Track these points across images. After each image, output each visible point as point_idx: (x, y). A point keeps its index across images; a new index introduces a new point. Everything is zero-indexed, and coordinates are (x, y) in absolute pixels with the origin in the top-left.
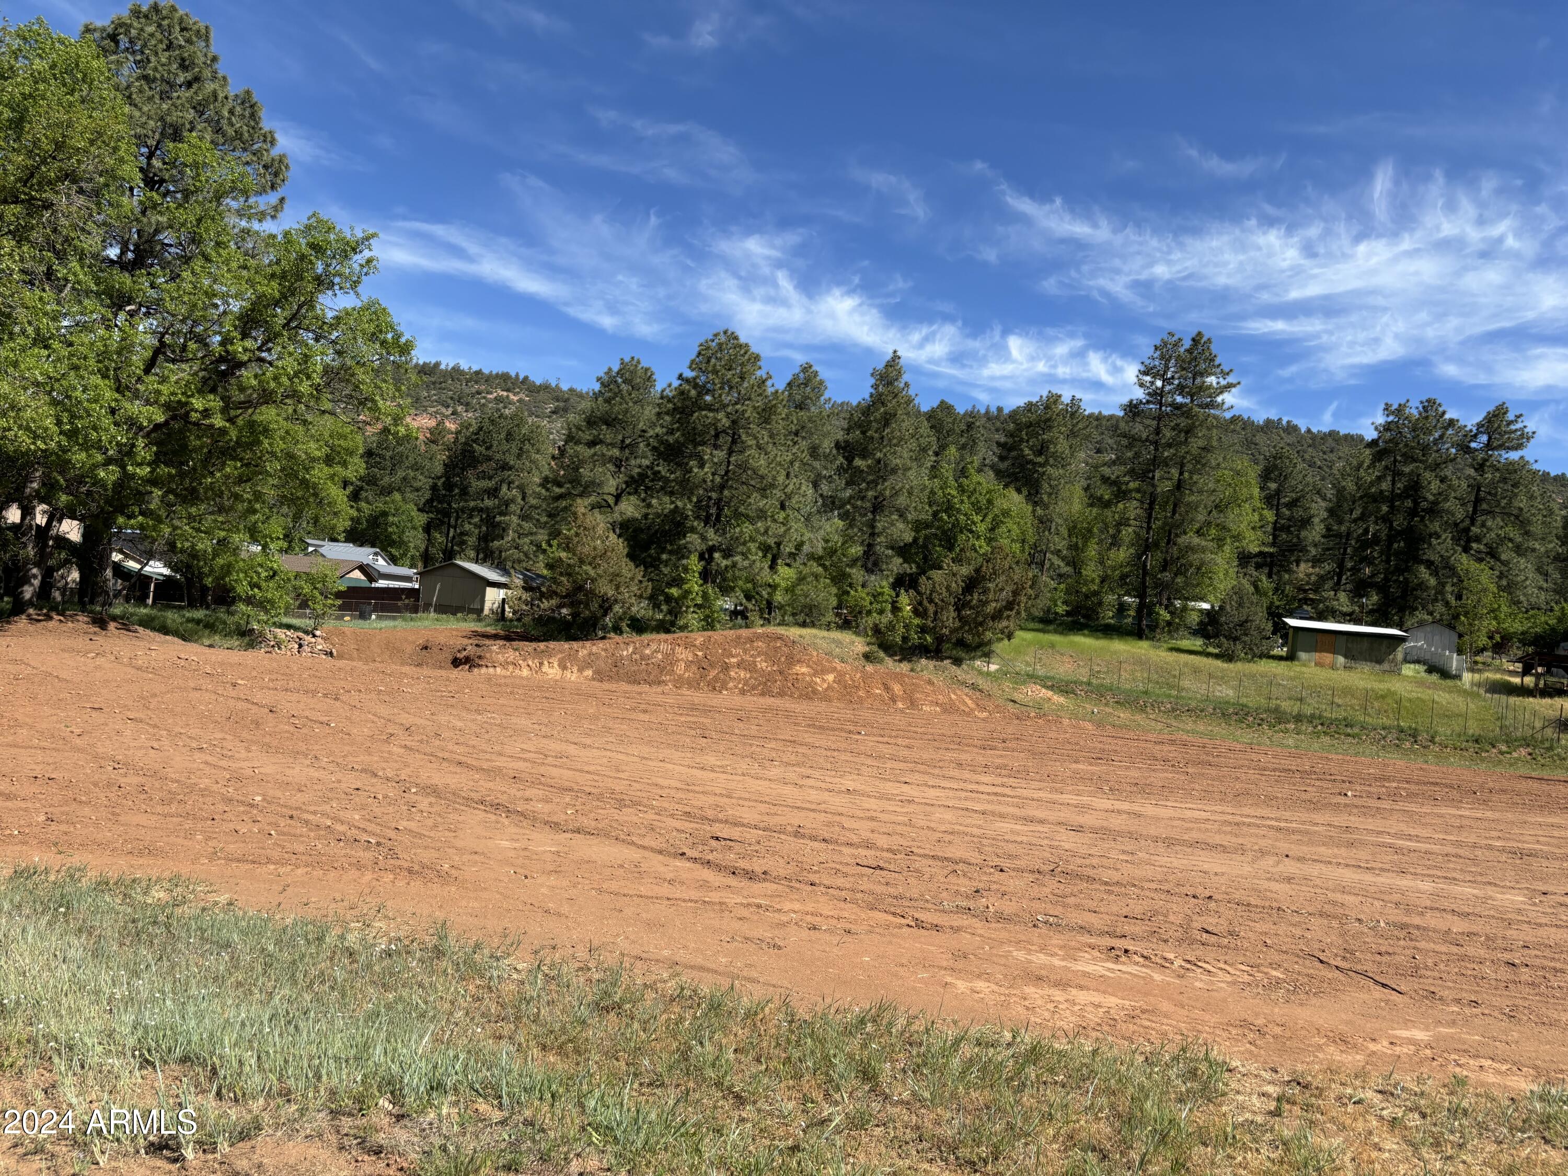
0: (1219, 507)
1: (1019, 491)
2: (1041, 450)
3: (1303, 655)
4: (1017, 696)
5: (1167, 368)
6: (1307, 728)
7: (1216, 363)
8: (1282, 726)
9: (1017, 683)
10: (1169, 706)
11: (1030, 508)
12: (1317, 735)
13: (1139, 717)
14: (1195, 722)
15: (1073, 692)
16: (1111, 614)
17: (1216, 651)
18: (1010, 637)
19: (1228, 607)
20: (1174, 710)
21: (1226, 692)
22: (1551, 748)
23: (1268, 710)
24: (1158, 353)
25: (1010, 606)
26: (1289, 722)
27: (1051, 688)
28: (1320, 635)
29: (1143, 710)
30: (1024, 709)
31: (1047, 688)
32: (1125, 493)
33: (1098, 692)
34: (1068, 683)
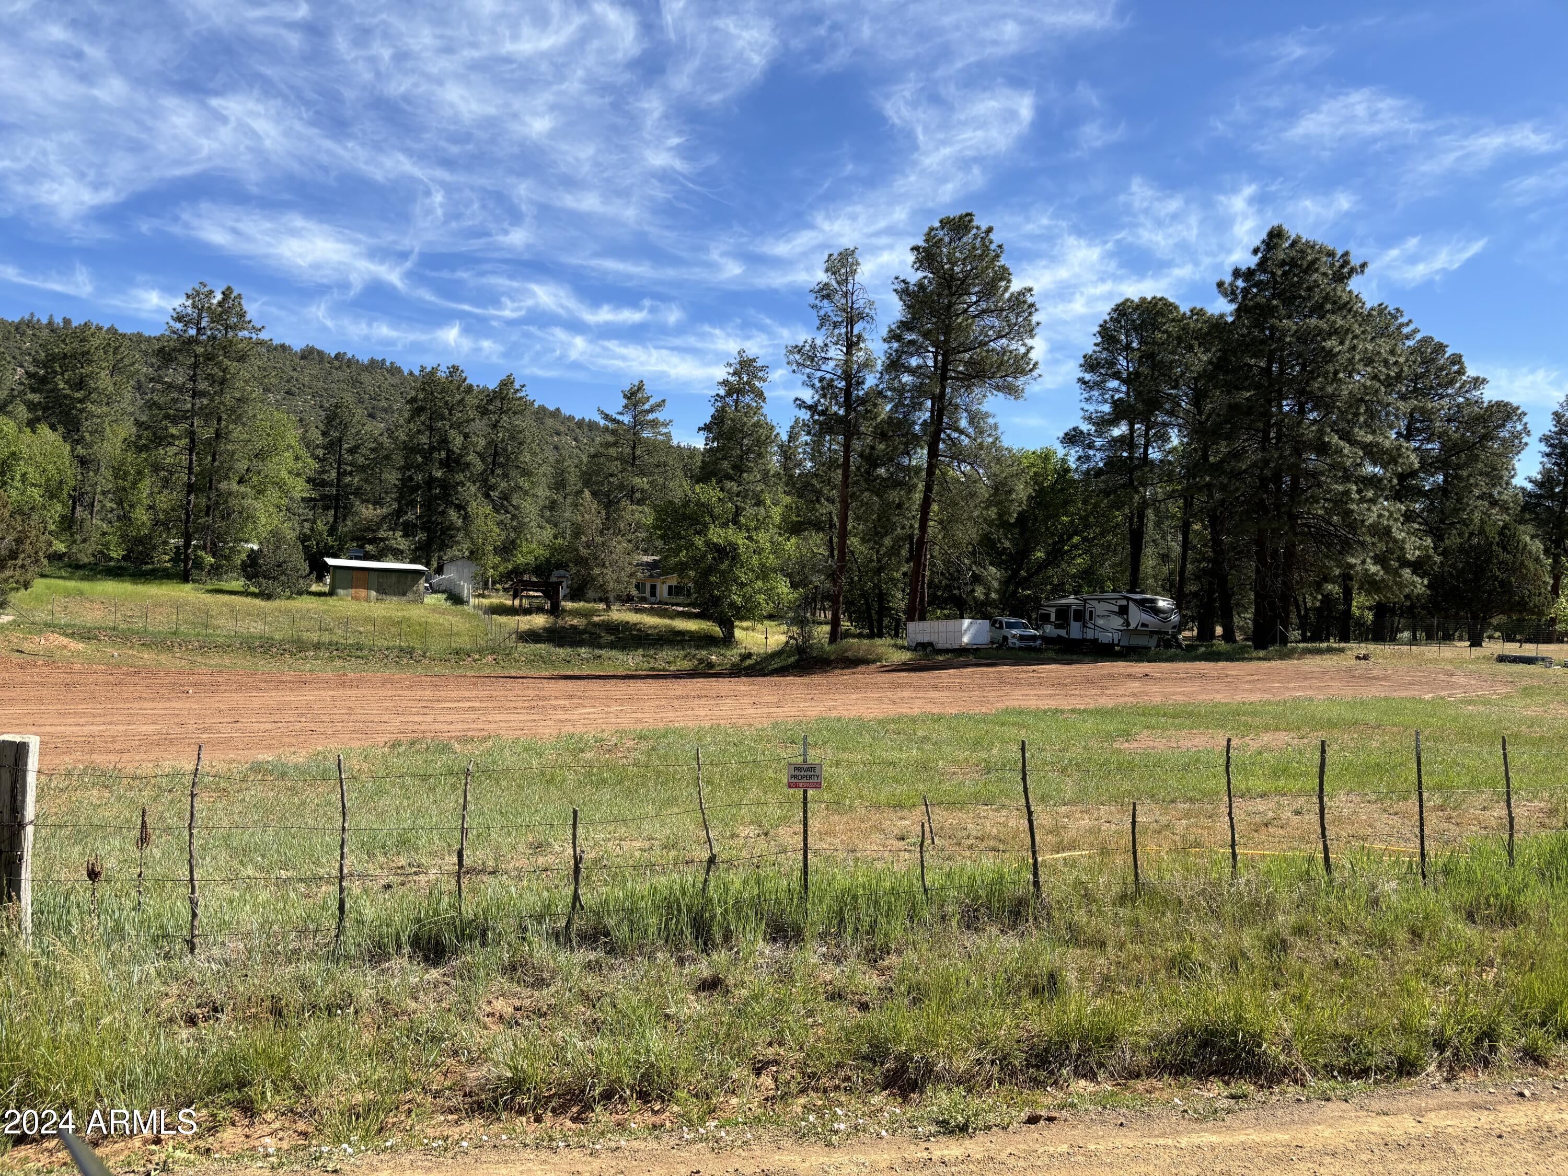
0: (260, 455)
1: (53, 428)
2: (80, 384)
3: (341, 592)
4: (26, 647)
5: (200, 317)
6: (322, 653)
7: (247, 319)
8: (302, 655)
9: (30, 633)
10: (196, 644)
11: (68, 448)
12: (332, 659)
13: (164, 658)
14: (221, 657)
15: (96, 638)
16: (167, 558)
17: (257, 591)
18: (26, 585)
19: (265, 550)
20: (201, 647)
21: (257, 628)
22: (509, 654)
23: (291, 641)
24: (190, 301)
25: (13, 555)
26: (308, 650)
27: (72, 636)
28: (355, 572)
29: (170, 649)
30: (29, 658)
31: (67, 635)
32: (162, 439)
33: (121, 636)
34: (90, 630)
